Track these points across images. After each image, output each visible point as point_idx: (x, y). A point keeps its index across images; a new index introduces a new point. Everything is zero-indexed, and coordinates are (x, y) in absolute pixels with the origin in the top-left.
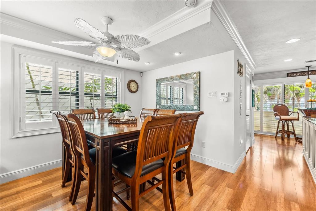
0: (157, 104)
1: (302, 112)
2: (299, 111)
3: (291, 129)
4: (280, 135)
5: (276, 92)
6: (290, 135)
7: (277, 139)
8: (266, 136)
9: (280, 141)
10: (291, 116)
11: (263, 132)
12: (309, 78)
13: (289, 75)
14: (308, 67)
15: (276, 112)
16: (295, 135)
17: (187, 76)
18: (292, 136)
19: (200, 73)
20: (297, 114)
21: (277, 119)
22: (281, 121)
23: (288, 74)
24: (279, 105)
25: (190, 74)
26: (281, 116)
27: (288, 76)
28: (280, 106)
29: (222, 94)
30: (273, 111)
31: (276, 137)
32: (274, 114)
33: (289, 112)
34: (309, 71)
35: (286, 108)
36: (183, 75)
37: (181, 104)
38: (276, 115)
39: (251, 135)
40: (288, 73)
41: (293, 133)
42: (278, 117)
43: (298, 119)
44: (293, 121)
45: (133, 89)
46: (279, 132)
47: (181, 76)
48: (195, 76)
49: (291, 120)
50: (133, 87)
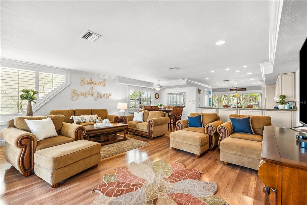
0: (168, 104)
12: (236, 93)
17: (180, 94)
19: (185, 93)
23: (231, 89)
25: (182, 93)
27: (230, 91)
29: (192, 101)
36: (179, 93)
37: (177, 104)
45: (157, 97)
47: (178, 93)
48: (183, 94)
50: (157, 96)
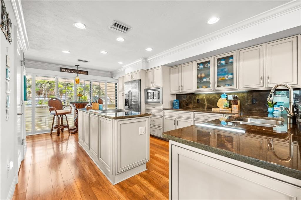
1: (74, 105)
2: (71, 105)
3: (65, 123)
4: (55, 131)
5: (43, 88)
6: (64, 129)
7: (52, 136)
8: (39, 136)
9: (55, 137)
10: (65, 110)
11: (36, 132)
12: (77, 76)
13: (62, 69)
14: (77, 66)
15: (51, 107)
16: (68, 128)
18: (66, 129)
20: (70, 107)
21: (52, 114)
22: (56, 116)
24: (53, 99)
26: (57, 111)
27: (61, 71)
28: (55, 100)
30: (47, 105)
31: (51, 134)
32: (50, 110)
33: (63, 106)
34: (77, 70)
35: (60, 102)
38: (51, 110)
39: (23, 143)
40: (61, 68)
41: (67, 126)
42: (54, 112)
43: (70, 113)
44: (66, 114)
46: (55, 128)
49: (65, 114)
